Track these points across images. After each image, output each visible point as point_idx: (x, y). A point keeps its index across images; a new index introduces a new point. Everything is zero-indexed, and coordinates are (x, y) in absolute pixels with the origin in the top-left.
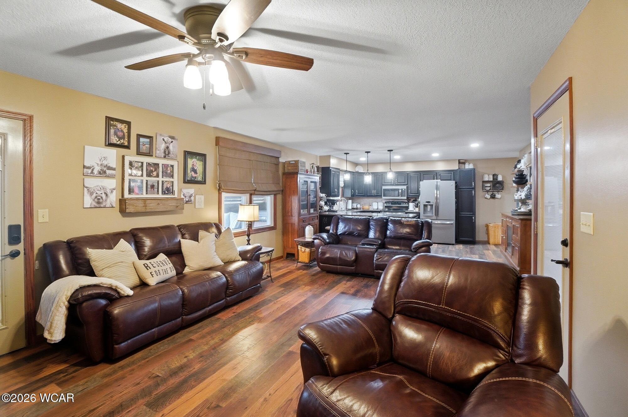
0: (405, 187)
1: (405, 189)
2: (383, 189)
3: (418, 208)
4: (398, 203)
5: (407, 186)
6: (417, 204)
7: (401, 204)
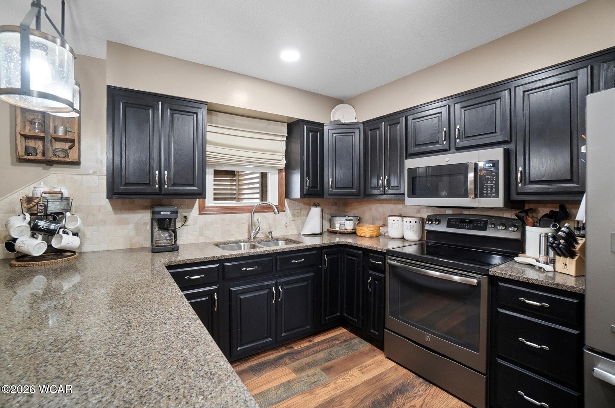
0: (498, 153)
1: (495, 164)
2: (409, 170)
3: (574, 261)
4: (471, 222)
5: (507, 146)
6: (571, 238)
7: (484, 229)
